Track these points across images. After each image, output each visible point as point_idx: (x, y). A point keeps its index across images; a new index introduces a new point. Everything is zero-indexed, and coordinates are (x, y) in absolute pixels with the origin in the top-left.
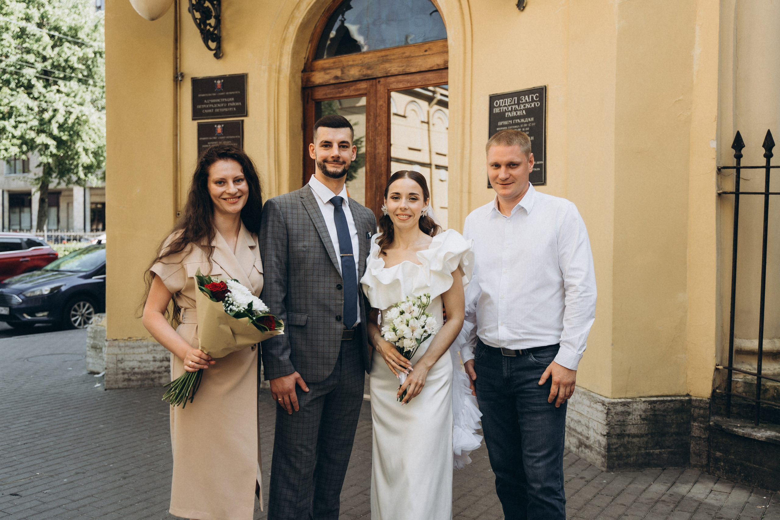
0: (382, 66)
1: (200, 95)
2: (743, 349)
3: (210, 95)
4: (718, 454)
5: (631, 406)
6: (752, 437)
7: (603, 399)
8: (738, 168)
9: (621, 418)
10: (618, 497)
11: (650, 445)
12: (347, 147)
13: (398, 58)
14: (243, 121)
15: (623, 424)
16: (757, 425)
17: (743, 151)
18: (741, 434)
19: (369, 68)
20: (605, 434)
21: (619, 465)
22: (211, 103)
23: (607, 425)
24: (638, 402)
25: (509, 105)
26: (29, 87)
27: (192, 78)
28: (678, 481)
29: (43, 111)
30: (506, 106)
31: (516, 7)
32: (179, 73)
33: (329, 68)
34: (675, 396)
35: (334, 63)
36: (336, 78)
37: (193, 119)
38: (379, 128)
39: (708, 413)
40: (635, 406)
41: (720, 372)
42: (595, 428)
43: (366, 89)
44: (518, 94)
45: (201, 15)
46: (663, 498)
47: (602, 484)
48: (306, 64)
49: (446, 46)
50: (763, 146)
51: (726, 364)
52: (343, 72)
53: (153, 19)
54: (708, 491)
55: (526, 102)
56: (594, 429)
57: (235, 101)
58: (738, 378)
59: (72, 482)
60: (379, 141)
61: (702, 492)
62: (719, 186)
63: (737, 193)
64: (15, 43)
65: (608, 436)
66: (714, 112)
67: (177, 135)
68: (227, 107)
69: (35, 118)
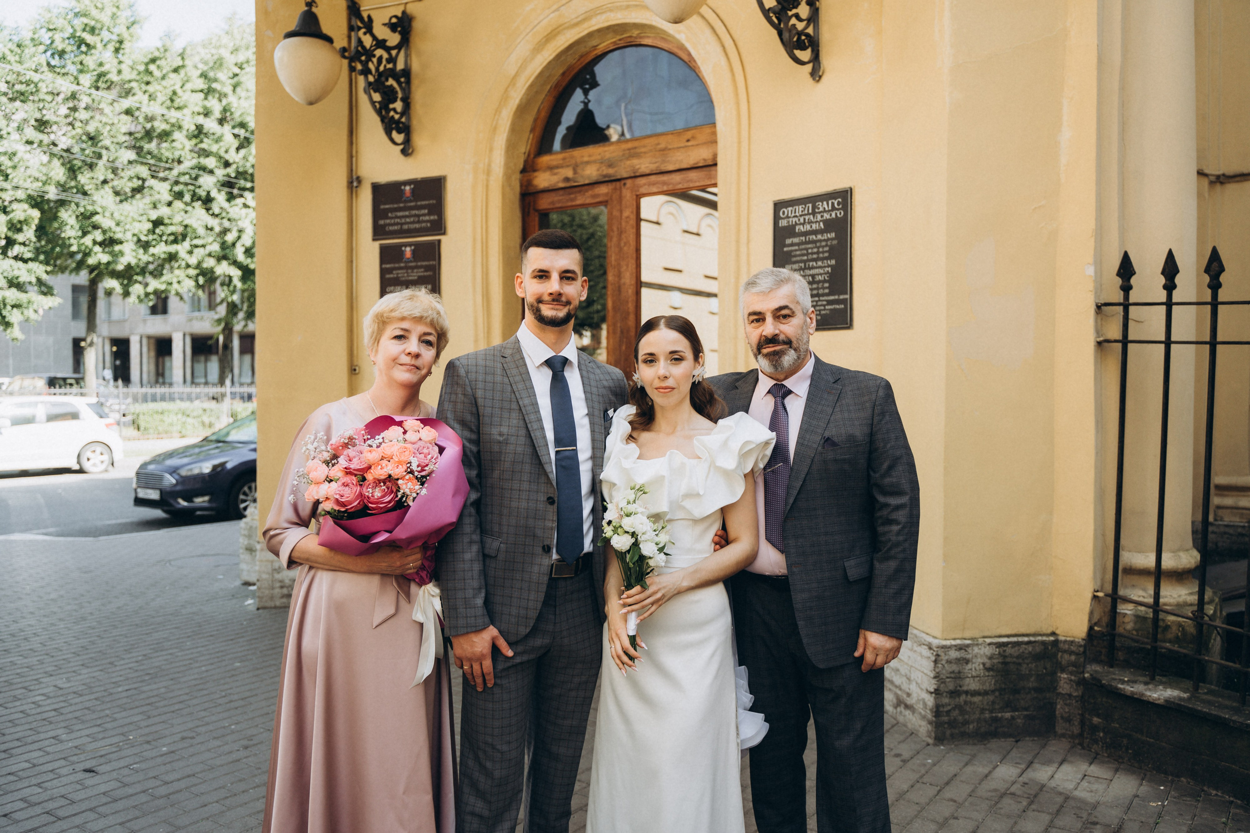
0: (628, 162)
1: (382, 207)
2: (1134, 567)
3: (395, 206)
4: (1096, 720)
5: (970, 650)
6: (1145, 699)
7: (930, 639)
8: (1126, 306)
9: (955, 668)
10: (947, 788)
11: (997, 707)
12: (573, 279)
13: (651, 151)
14: (439, 241)
15: (958, 676)
16: (1153, 678)
17: (1133, 281)
18: (1128, 694)
19: (610, 165)
20: (933, 690)
21: (952, 735)
22: (397, 217)
23: (935, 677)
24: (981, 644)
25: (801, 216)
26: (207, 201)
27: (372, 184)
28: (1036, 761)
29: (225, 231)
30: (796, 216)
31: (809, 76)
32: (354, 177)
33: (557, 167)
34: (1034, 635)
35: (564, 159)
36: (567, 179)
37: (374, 240)
38: (625, 248)
39: (1082, 660)
40: (976, 650)
41: (1099, 601)
42: (919, 681)
43: (607, 194)
44: (813, 200)
45: (382, 97)
46: (1012, 790)
47: (924, 765)
48: (526, 162)
49: (714, 133)
50: (1163, 273)
51: (1109, 588)
52: (575, 172)
53: (311, 103)
54: (1080, 776)
55: (825, 211)
56: (917, 683)
57: (429, 214)
58: (1126, 609)
59: (172, 752)
60: (625, 267)
61: (1070, 778)
62: (1098, 332)
63: (1125, 342)
64: (189, 144)
65: (936, 694)
66: (1092, 224)
67: (352, 262)
68: (419, 222)
69: (215, 241)
